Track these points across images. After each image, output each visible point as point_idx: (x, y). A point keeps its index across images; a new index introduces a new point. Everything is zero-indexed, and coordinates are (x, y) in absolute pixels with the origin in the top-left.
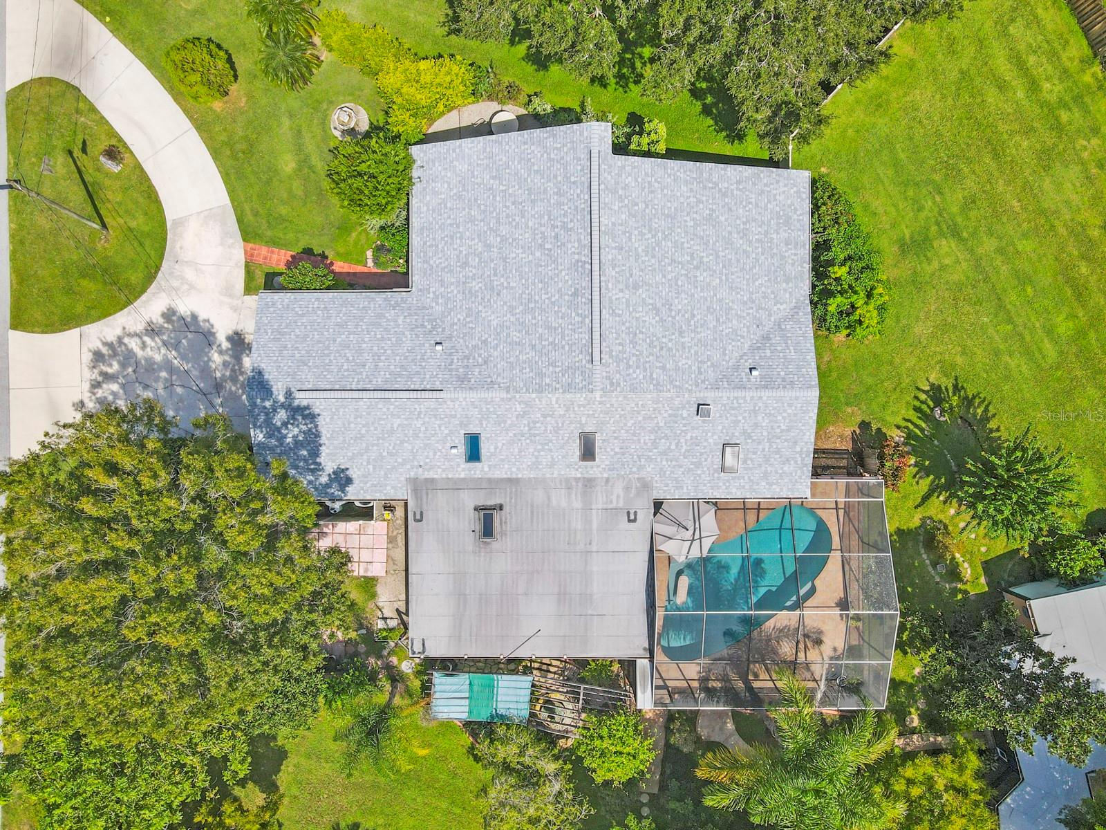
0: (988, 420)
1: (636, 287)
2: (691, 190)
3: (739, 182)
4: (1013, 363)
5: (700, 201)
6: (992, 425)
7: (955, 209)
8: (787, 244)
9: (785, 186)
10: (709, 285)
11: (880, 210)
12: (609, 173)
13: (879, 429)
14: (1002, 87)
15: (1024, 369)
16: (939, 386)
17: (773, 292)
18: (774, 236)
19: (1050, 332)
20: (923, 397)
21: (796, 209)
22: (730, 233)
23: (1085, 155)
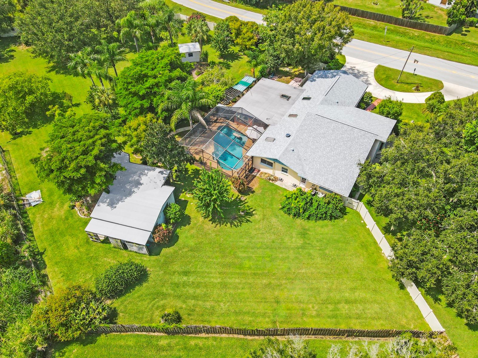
0: (231, 225)
1: (333, 131)
2: (356, 156)
3: (353, 172)
4: (245, 241)
5: (352, 158)
6: (229, 225)
7: (311, 251)
8: (326, 179)
9: (346, 186)
10: (325, 150)
11: (323, 230)
12: (370, 136)
13: (249, 195)
14: (353, 289)
15: (241, 244)
16: (252, 216)
17: (313, 168)
18: (331, 176)
19: (249, 258)
20: (251, 210)
21: (337, 186)
22: (338, 163)
23: (310, 306)
